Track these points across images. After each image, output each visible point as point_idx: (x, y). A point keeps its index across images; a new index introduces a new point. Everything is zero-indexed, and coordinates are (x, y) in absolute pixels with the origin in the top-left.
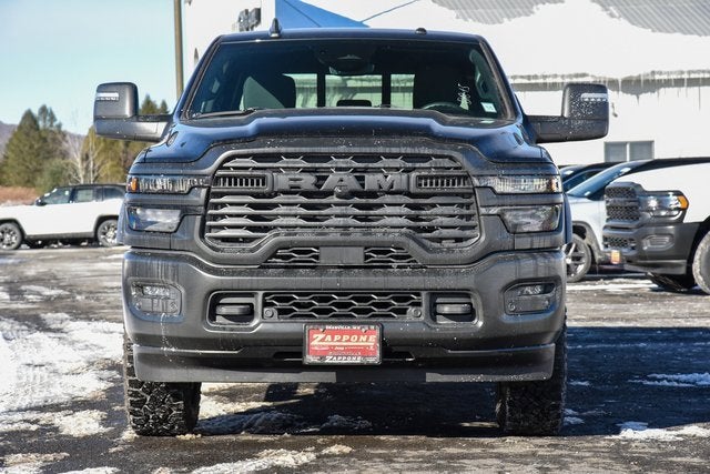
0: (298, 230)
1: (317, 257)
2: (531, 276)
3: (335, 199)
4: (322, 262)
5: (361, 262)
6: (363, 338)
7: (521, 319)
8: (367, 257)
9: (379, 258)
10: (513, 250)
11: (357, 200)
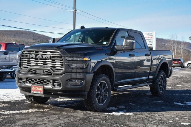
0: (34, 66)
1: (36, 71)
2: (75, 78)
3: (39, 60)
4: (37, 73)
5: (43, 73)
6: (41, 88)
7: (72, 87)
8: (44, 72)
9: (46, 72)
10: (72, 72)
11: (42, 60)
